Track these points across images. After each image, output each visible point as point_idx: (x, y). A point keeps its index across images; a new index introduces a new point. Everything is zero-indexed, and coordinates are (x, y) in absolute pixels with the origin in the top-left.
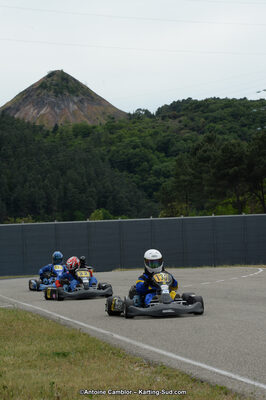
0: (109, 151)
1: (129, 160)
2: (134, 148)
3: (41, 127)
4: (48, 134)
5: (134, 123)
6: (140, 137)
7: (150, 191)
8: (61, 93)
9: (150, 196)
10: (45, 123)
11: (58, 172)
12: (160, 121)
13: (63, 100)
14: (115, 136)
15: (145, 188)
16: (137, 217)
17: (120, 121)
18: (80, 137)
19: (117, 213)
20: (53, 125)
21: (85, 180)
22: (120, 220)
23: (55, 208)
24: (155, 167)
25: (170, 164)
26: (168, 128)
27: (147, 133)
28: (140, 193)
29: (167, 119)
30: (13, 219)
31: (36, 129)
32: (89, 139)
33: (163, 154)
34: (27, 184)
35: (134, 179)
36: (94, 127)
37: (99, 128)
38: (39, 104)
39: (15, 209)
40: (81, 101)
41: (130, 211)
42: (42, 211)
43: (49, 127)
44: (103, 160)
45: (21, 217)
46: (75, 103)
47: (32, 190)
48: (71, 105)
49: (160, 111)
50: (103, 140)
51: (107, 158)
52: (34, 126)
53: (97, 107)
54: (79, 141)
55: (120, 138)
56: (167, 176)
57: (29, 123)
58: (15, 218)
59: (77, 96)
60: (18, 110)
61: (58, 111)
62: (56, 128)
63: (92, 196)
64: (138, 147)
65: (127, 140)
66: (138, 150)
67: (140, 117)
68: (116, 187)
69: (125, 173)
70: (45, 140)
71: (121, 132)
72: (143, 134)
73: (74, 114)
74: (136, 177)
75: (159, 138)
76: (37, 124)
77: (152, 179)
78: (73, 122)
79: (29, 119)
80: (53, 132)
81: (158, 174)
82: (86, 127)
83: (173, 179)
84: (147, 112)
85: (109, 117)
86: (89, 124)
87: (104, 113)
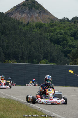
0: (50, 35)
1: (58, 39)
2: (61, 34)
3: (22, 23)
4: (24, 26)
5: (62, 23)
6: (64, 30)
7: (66, 53)
8: (31, 8)
9: (66, 56)
10: (24, 21)
11: (28, 42)
12: (73, 23)
13: (32, 11)
14: (53, 29)
15: (64, 52)
16: (60, 64)
17: (55, 22)
18: (38, 28)
19: (51, 61)
20: (27, 22)
21: (39, 47)
22: (53, 65)
23: (25, 57)
24: (69, 43)
25: (76, 43)
26: (76, 27)
27: (67, 28)
28: (61, 54)
29: (76, 23)
30: (7, 61)
31: (19, 23)
32: (42, 29)
33: (73, 38)
34: (14, 47)
35: (60, 48)
36: (44, 24)
37: (46, 25)
38: (22, 12)
39: (8, 57)
40: (40, 12)
41: (57, 61)
42: (20, 58)
43: (25, 23)
44: (47, 38)
45: (11, 60)
46: (37, 13)
47: (16, 49)
48: (35, 14)
49: (73, 19)
50: (48, 30)
51: (49, 38)
52: (19, 22)
53: (46, 15)
54: (37, 30)
55: (55, 30)
56: (74, 47)
57: (17, 20)
58: (8, 60)
59: (38, 10)
60: (12, 14)
61: (29, 16)
62: (28, 23)
63: (41, 54)
64: (63, 34)
65: (58, 31)
66: (62, 35)
67: (64, 21)
68: (52, 50)
69: (56, 45)
70: (23, 28)
71: (55, 27)
72: (65, 29)
73: (36, 18)
74: (61, 47)
75: (72, 31)
76: (20, 21)
77: (67, 48)
78: (36, 21)
79: (17, 18)
80: (27, 25)
81: (70, 46)
82: (41, 24)
83: (76, 49)
84: (68, 19)
85: (51, 20)
86: (42, 23)
87: (49, 19)
